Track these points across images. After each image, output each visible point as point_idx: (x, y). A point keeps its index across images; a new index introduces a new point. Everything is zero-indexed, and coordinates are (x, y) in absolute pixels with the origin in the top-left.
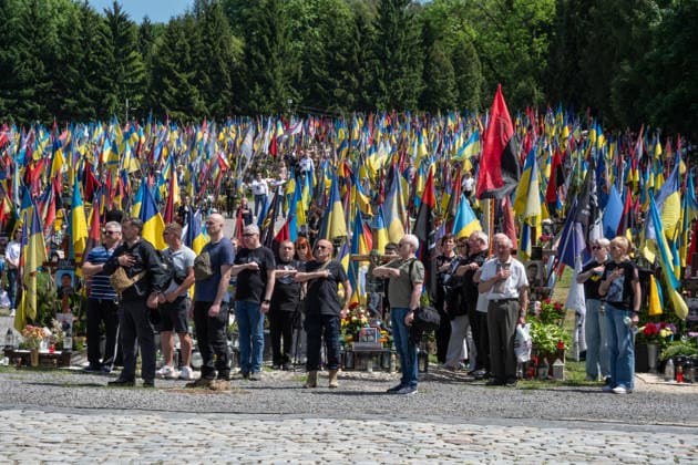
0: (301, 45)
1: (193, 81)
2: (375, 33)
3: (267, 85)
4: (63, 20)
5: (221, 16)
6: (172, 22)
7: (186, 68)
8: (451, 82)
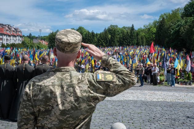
0: (119, 36)
1: (103, 41)
2: (130, 34)
3: (114, 42)
4: (85, 33)
5: (107, 32)
6: (100, 33)
7: (102, 40)
8: (141, 41)
